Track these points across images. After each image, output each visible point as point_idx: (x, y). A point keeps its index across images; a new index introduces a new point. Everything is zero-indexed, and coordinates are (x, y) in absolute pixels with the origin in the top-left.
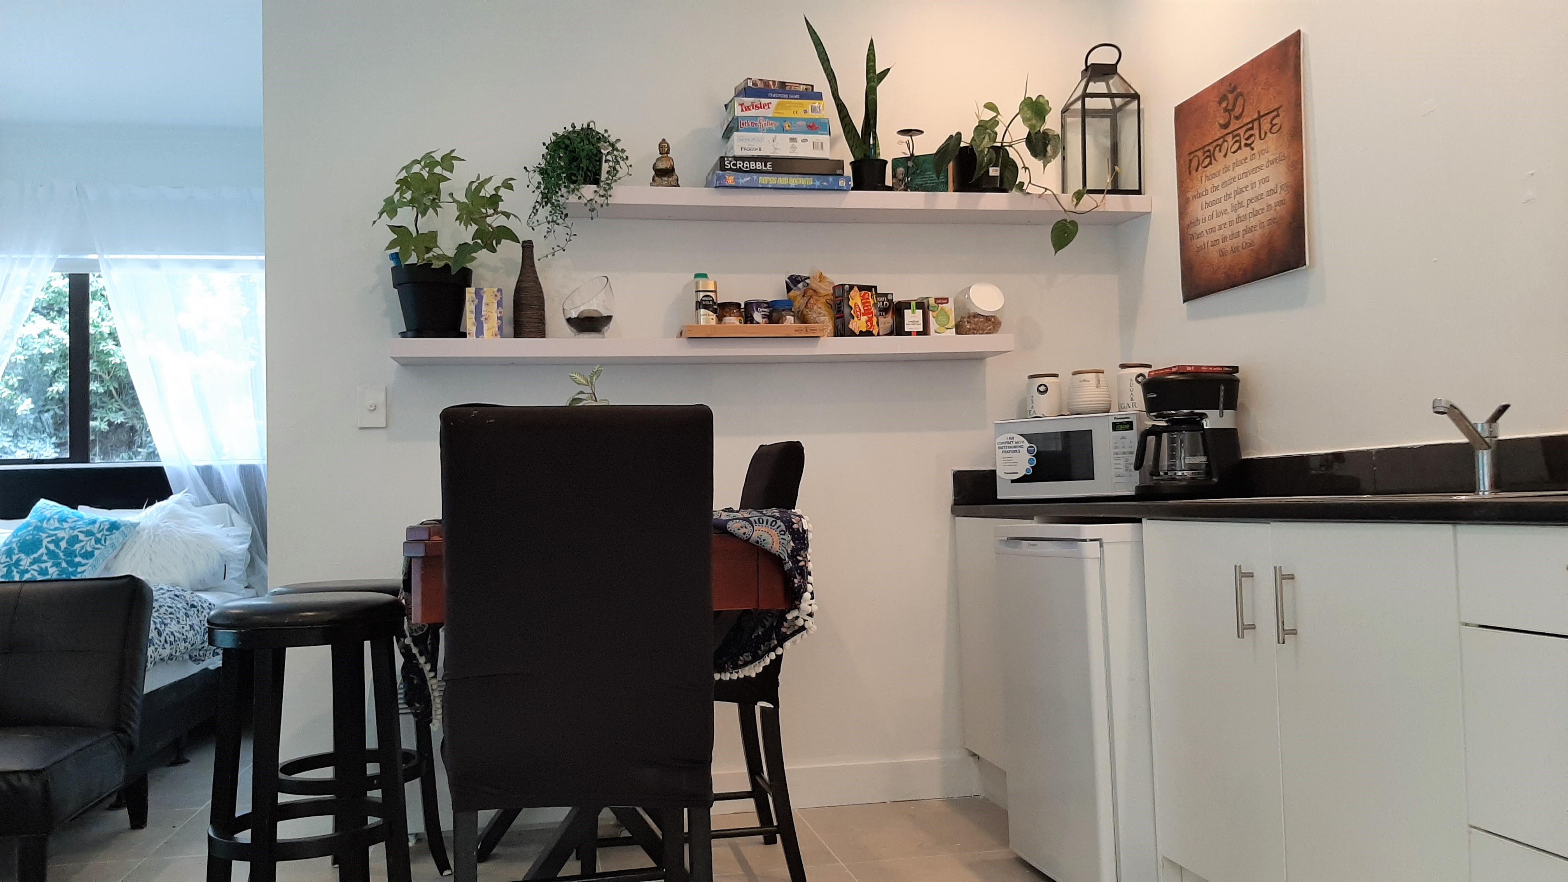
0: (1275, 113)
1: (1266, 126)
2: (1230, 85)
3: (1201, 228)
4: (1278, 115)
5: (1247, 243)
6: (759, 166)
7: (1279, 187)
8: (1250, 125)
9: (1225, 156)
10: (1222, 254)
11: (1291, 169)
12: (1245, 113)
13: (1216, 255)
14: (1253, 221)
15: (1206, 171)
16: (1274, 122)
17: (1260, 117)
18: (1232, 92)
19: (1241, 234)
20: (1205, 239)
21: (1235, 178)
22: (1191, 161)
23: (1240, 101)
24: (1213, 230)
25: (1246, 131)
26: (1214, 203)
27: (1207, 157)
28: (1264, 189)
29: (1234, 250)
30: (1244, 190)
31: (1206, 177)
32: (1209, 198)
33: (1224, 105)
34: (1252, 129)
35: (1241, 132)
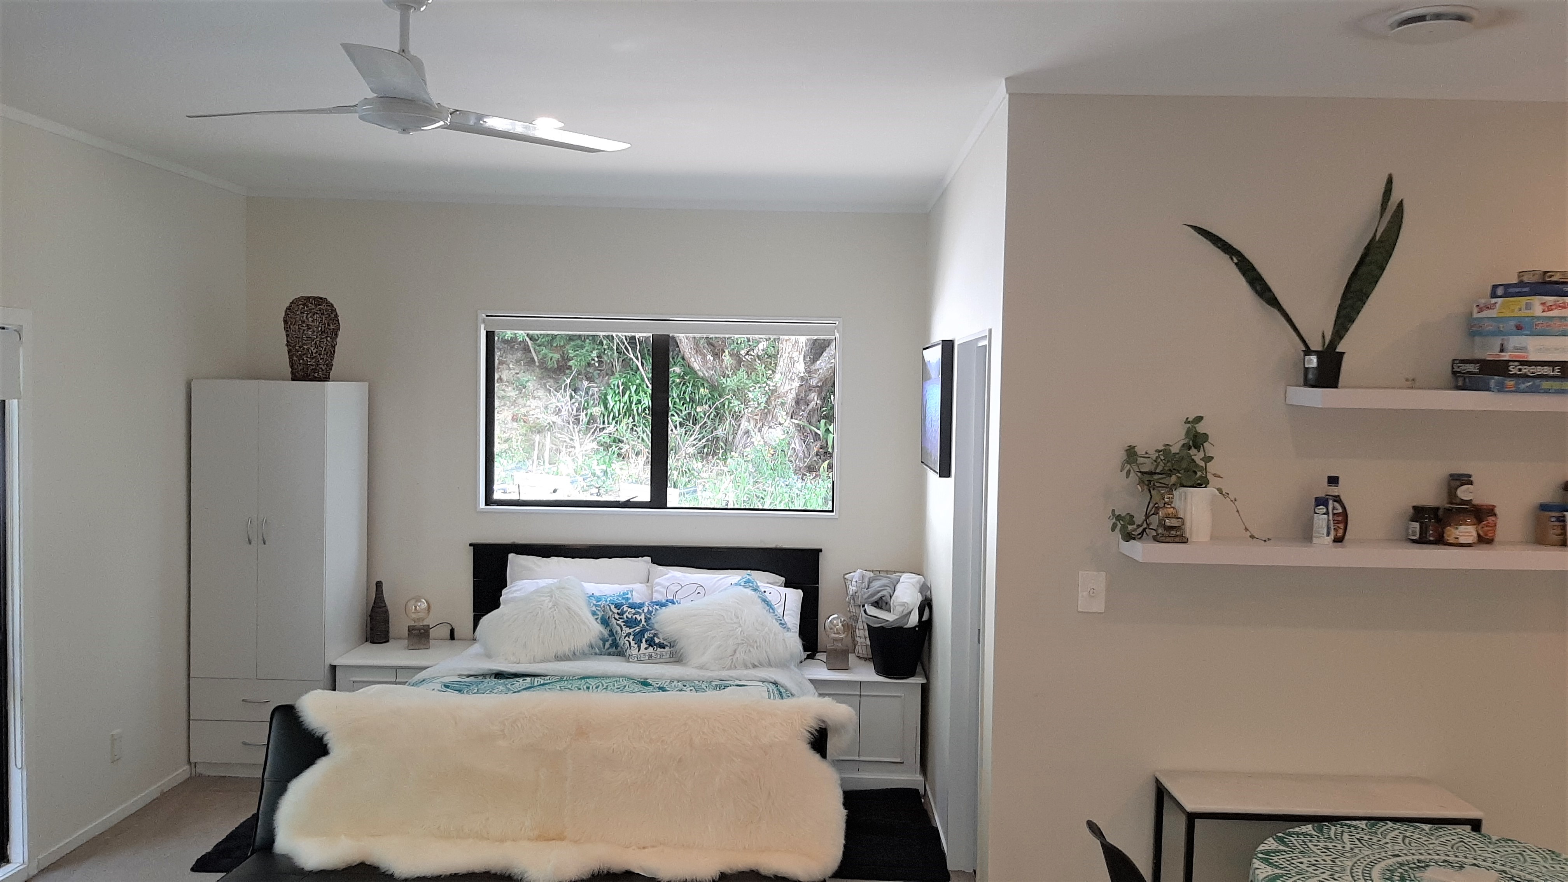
6: (1546, 370)
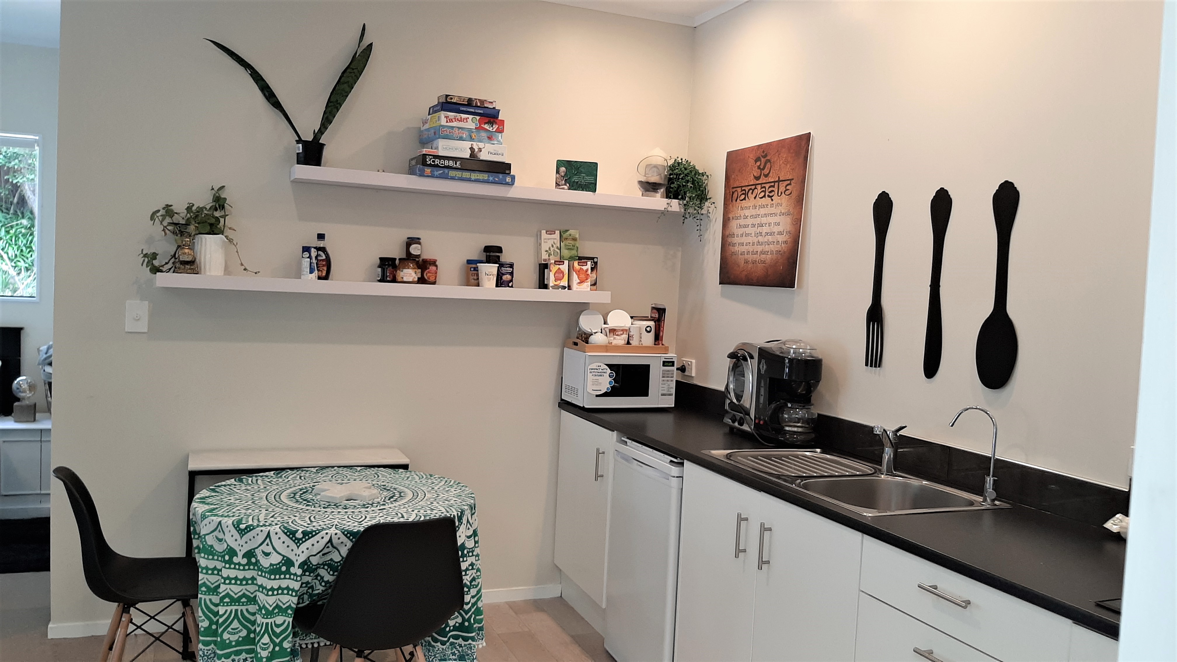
0: (789, 182)
1: (782, 189)
2: (763, 152)
3: (736, 240)
4: (790, 184)
5: (761, 261)
6: (451, 163)
7: (785, 232)
8: (773, 184)
9: (755, 198)
10: (746, 262)
11: (794, 223)
12: (771, 174)
13: (743, 262)
14: (767, 248)
15: (742, 203)
16: (788, 188)
17: (779, 181)
18: (765, 157)
19: (759, 253)
20: (736, 248)
21: (759, 215)
22: (733, 193)
23: (768, 165)
24: (742, 244)
25: (769, 187)
26: (746, 226)
27: (743, 194)
28: (776, 229)
29: (754, 262)
30: (764, 225)
31: (741, 207)
32: (742, 222)
33: (758, 163)
34: (774, 186)
35: (767, 186)
